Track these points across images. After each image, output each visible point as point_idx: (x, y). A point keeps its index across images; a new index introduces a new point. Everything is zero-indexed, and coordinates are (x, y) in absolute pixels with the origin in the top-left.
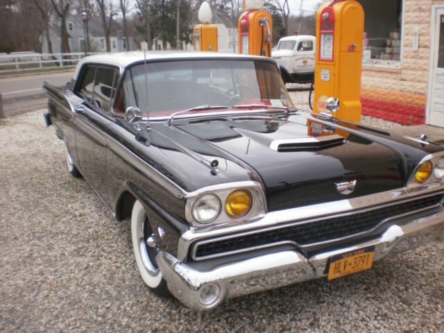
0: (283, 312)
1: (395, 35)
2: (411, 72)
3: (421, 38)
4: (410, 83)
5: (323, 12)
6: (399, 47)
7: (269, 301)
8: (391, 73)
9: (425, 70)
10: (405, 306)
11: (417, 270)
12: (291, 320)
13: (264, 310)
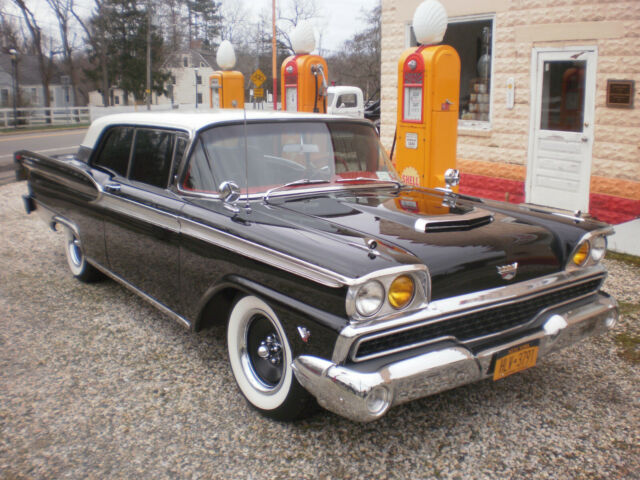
0: (433, 427)
1: (482, 88)
2: (505, 136)
3: (518, 91)
4: (504, 150)
5: (408, 59)
6: (488, 103)
7: (413, 417)
8: (478, 137)
9: (523, 133)
10: (570, 412)
11: (570, 374)
12: (447, 435)
13: (410, 426)
